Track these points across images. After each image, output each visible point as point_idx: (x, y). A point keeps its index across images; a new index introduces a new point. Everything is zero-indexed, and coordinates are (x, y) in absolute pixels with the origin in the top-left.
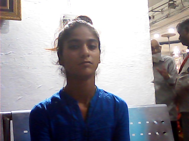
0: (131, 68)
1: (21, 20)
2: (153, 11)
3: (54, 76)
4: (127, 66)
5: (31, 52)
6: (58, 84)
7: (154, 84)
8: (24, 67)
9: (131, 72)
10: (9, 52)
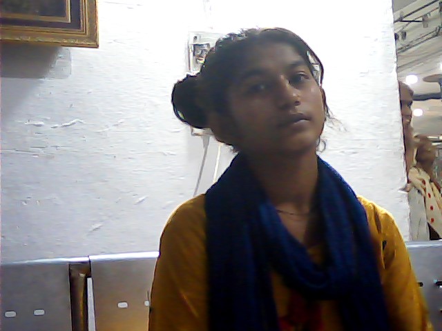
0: (354, 155)
1: (97, 46)
2: (404, 20)
3: (173, 177)
4: (343, 152)
5: (119, 122)
9: (353, 164)
10: (72, 122)
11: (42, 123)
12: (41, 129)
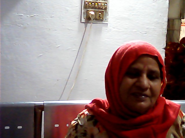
0: (145, 34)
3: (71, 38)
4: (141, 33)
5: (53, 15)
6: (74, 45)
7: (165, 50)
8: (47, 29)
9: (144, 38)
10: (34, 15)
11: (23, 15)
12: (22, 17)
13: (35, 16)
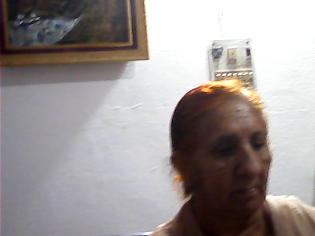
12: (118, 111)
13: (138, 106)
